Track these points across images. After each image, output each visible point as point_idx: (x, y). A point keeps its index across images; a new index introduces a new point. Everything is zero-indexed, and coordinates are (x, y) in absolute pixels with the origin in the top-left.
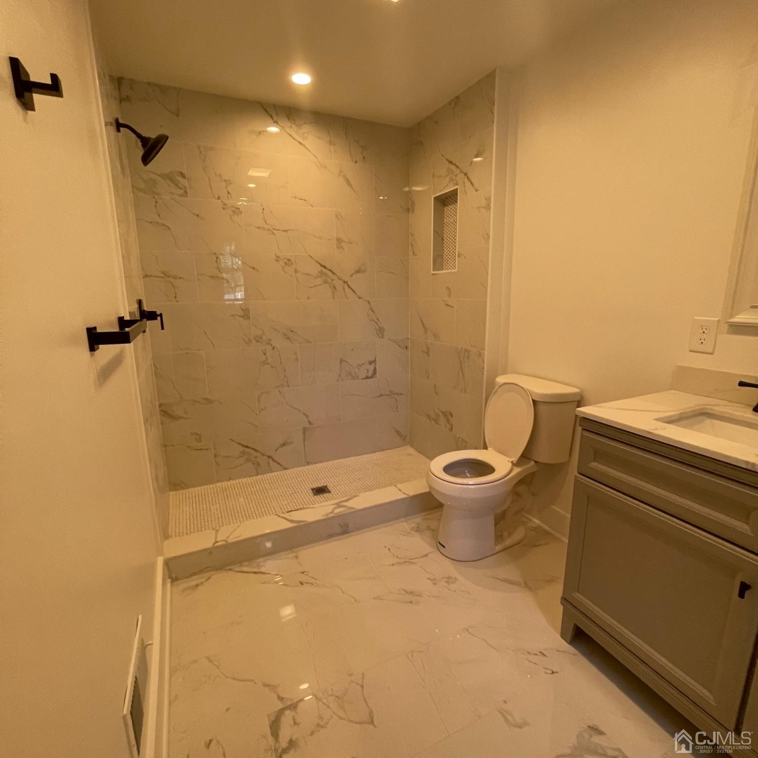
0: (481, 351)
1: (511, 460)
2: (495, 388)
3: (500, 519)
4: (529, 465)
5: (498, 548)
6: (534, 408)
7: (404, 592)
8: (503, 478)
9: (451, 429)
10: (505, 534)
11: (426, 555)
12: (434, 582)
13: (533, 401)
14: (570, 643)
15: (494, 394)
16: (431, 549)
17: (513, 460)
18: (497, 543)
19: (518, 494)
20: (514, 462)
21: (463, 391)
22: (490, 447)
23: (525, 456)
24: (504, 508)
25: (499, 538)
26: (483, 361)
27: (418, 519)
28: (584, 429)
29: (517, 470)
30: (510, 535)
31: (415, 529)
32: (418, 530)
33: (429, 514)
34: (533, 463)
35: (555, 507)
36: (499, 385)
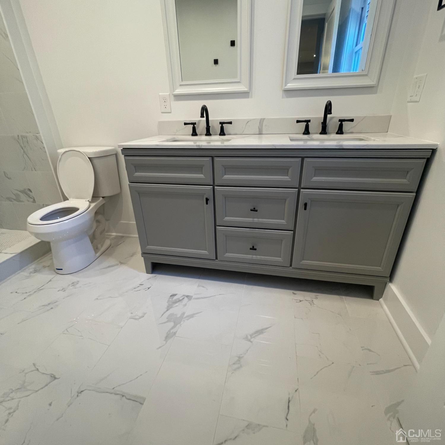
0: (37, 135)
1: (87, 200)
2: (59, 157)
3: (93, 238)
4: (100, 200)
5: (98, 255)
6: (91, 163)
7: (43, 307)
8: (87, 210)
9: (34, 201)
10: (99, 246)
11: (50, 281)
12: (63, 290)
13: (89, 158)
14: (152, 273)
15: (59, 162)
16: (52, 276)
17: (89, 199)
18: (96, 253)
19: (98, 221)
20: (90, 201)
21: (33, 169)
22: (70, 198)
23: (95, 197)
24: (92, 231)
25: (96, 249)
26: (42, 143)
27: (32, 267)
28: (125, 156)
29: (93, 205)
30: (102, 246)
31: (33, 272)
32: (36, 271)
33: (40, 260)
34: (101, 199)
35: (122, 222)
36: (61, 155)
